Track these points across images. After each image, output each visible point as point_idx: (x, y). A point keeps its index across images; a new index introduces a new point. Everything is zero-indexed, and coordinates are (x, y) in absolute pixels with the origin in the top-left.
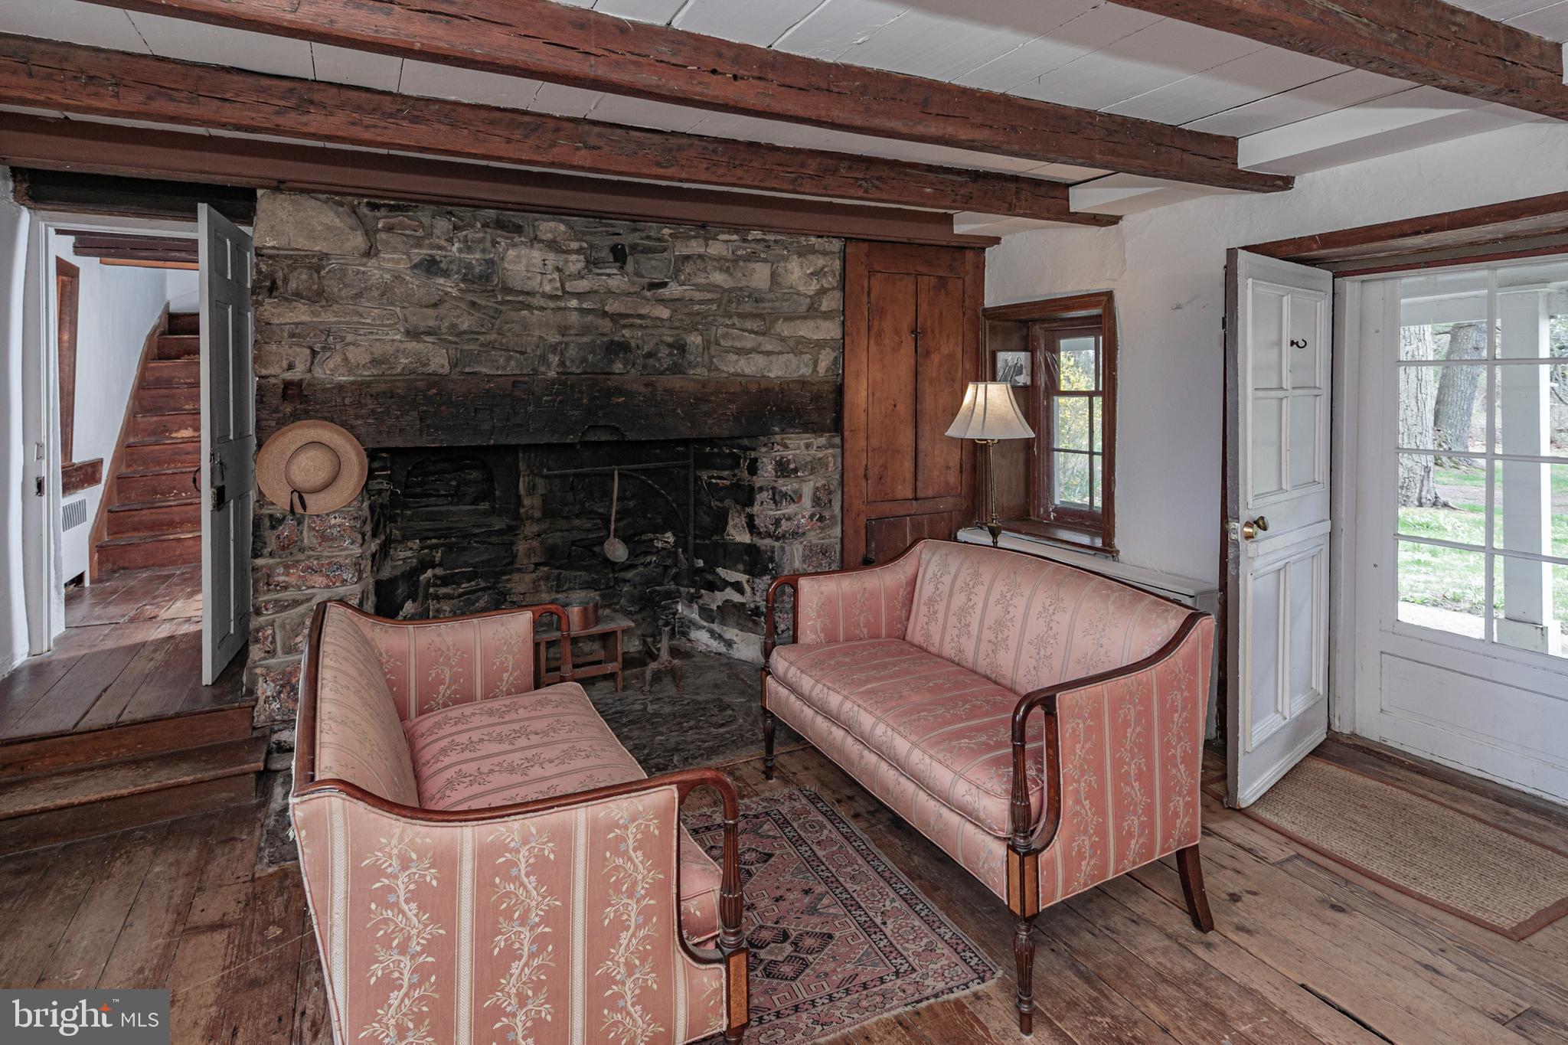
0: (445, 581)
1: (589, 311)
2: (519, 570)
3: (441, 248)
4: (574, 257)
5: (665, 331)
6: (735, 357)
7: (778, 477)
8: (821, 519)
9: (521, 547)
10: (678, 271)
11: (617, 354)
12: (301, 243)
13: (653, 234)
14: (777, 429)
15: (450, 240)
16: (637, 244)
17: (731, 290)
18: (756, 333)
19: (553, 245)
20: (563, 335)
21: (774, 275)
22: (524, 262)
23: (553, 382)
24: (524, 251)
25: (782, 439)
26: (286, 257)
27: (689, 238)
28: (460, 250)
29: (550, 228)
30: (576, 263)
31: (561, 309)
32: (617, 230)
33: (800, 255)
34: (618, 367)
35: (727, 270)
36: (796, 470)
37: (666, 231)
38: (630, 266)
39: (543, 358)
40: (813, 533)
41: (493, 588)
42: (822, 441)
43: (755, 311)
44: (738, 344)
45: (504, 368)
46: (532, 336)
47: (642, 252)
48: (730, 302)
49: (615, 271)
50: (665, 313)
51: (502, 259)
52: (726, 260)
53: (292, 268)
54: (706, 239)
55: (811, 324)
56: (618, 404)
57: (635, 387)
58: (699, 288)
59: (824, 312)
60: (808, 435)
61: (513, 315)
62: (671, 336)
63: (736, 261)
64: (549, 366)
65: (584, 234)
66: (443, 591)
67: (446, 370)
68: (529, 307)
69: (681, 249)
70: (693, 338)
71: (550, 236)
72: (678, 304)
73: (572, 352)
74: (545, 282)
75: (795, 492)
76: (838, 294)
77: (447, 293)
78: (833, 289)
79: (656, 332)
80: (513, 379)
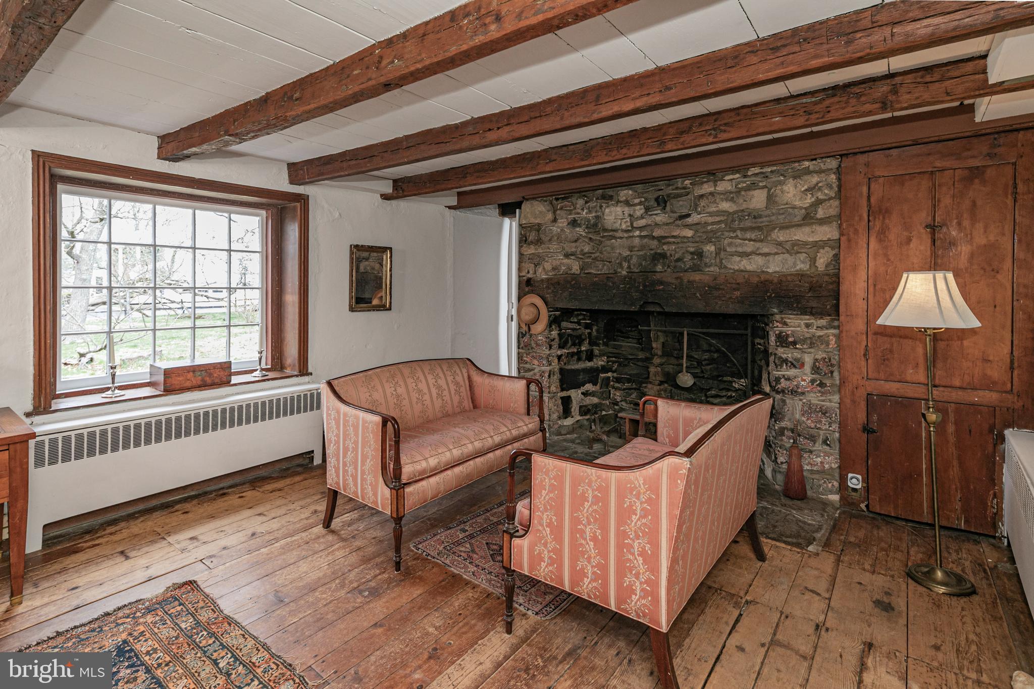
0: (618, 380)
1: (645, 237)
2: (651, 383)
3: (578, 213)
4: (638, 207)
5: (691, 244)
6: (738, 259)
7: (778, 346)
8: (822, 385)
9: (652, 370)
10: (696, 206)
11: (658, 261)
12: (533, 221)
13: (680, 185)
14: (775, 310)
15: (583, 209)
16: (671, 194)
17: (735, 212)
18: (754, 241)
19: (627, 203)
20: (631, 251)
21: (770, 198)
22: (614, 214)
23: (625, 277)
24: (613, 209)
25: (782, 318)
26: (529, 227)
27: (703, 183)
28: (586, 213)
29: (625, 193)
30: (639, 211)
31: (631, 237)
32: (659, 188)
33: (795, 178)
34: (659, 268)
35: (732, 200)
36: (794, 343)
37: (687, 182)
38: (668, 208)
39: (620, 264)
40: (812, 394)
41: (638, 389)
42: (823, 322)
43: (754, 225)
44: (740, 249)
45: (601, 270)
46: (615, 253)
47: (674, 198)
48: (733, 221)
49: (659, 212)
50: (689, 233)
51: (603, 214)
52: (731, 192)
53: (530, 231)
54: (715, 182)
55: (807, 229)
56: (659, 290)
57: (670, 280)
58: (711, 214)
59: (821, 219)
60: (807, 317)
61: (608, 243)
62: (693, 247)
63: (740, 191)
64: (622, 268)
65: (643, 193)
66: (617, 385)
67: (578, 272)
68: (615, 238)
69: (698, 191)
70: (708, 248)
71: (624, 198)
72: (699, 227)
73: (634, 260)
74: (623, 224)
75: (797, 360)
76: (836, 203)
77: (581, 235)
78: (830, 199)
79: (684, 245)
80: (606, 276)
